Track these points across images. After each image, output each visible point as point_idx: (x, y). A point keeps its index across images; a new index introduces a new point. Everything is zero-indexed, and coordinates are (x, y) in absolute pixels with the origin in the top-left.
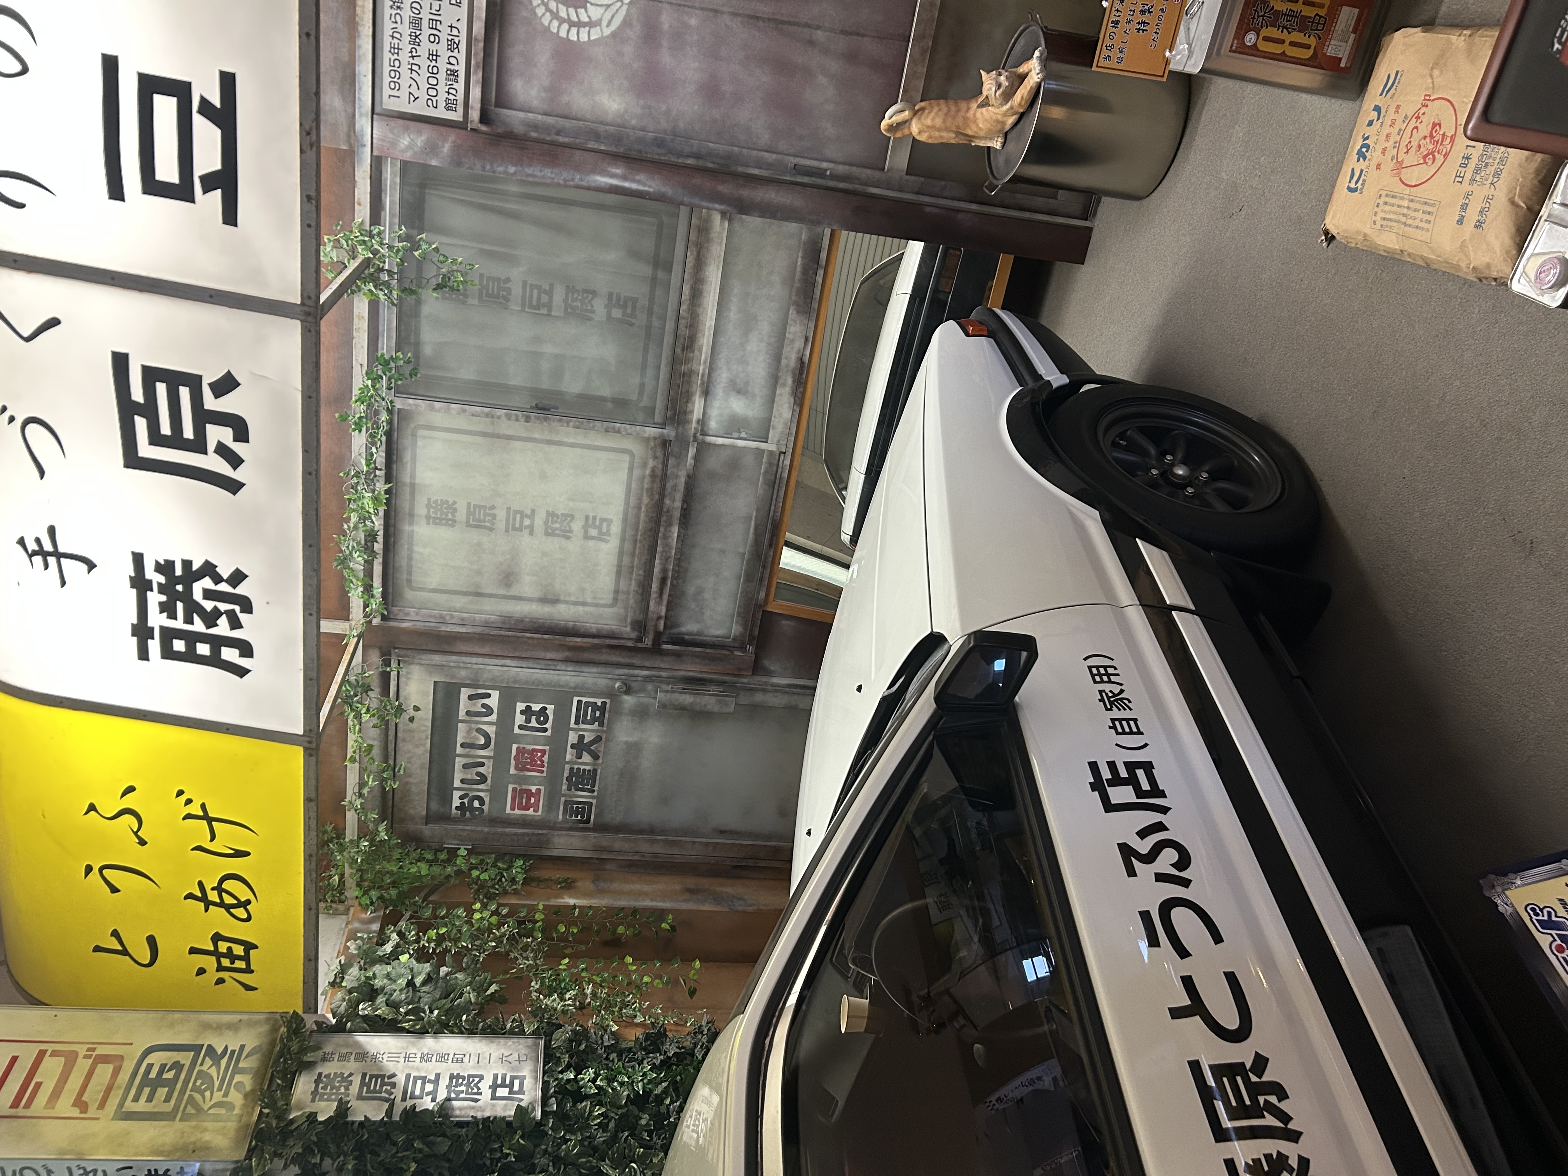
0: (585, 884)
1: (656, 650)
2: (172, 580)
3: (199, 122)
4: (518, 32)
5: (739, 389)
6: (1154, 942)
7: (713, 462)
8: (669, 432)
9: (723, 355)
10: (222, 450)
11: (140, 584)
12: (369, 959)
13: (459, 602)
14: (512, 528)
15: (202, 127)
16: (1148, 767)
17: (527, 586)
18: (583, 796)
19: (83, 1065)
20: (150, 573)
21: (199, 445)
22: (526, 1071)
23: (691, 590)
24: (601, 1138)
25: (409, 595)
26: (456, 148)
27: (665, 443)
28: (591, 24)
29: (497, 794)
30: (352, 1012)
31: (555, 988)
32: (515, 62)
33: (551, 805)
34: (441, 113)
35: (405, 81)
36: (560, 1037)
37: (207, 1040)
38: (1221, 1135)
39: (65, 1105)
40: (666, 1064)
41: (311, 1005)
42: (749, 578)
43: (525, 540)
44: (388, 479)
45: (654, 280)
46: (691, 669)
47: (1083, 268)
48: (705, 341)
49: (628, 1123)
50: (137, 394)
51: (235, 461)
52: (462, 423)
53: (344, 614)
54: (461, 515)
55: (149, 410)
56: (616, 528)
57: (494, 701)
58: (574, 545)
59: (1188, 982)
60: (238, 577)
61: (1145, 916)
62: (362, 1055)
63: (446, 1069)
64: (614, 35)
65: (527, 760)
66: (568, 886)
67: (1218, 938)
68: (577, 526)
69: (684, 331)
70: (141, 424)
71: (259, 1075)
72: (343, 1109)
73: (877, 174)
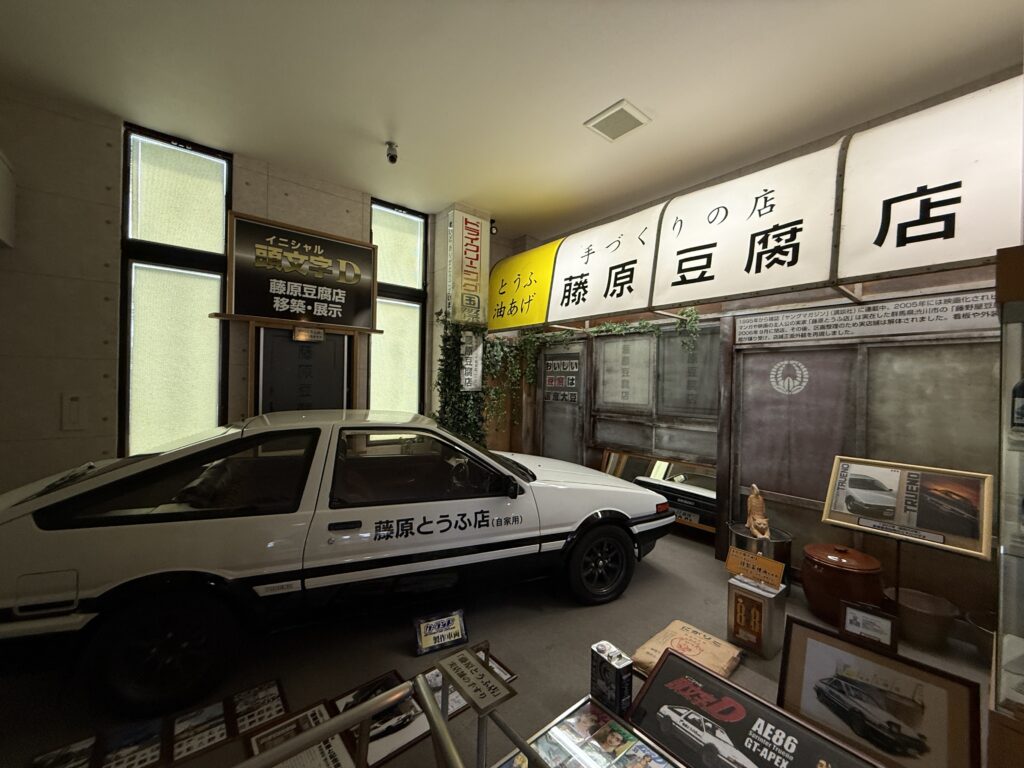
0: (530, 400)
1: (591, 416)
2: (583, 284)
3: (700, 272)
4: (770, 358)
5: (671, 438)
6: (441, 517)
7: (648, 431)
8: (655, 416)
9: (681, 433)
10: (614, 291)
11: (582, 276)
12: (502, 344)
13: (602, 357)
14: (623, 370)
15: (699, 272)
16: (487, 525)
17: (607, 376)
18: (552, 397)
19: (474, 283)
20: (584, 278)
21: (616, 285)
22: (473, 387)
23: (610, 426)
24: (456, 406)
25: (602, 343)
26: (726, 343)
27: (651, 415)
28: (777, 383)
29: (552, 373)
30: (488, 342)
31: (496, 392)
32: (761, 358)
33: (550, 388)
34: (738, 337)
35: (746, 324)
36: (482, 395)
37: (481, 310)
38: (398, 521)
39: (465, 281)
40: (476, 423)
41: (490, 332)
42: (614, 444)
43: (620, 374)
44: (626, 334)
45: (705, 409)
46: (586, 426)
47: (713, 558)
48: (684, 427)
49: (460, 413)
50: (627, 268)
51: (612, 295)
52: (652, 354)
53: (591, 326)
54: (627, 355)
55: (624, 271)
56: (626, 401)
57: (576, 370)
58: (620, 389)
59: (431, 522)
60: (584, 300)
61: (447, 516)
62: (477, 346)
63: (473, 367)
64: (774, 390)
65: (561, 381)
66: (529, 395)
67: (442, 531)
68: (625, 390)
69: (686, 420)
70: (620, 269)
71: (472, 323)
72: (463, 343)
73: (739, 482)
